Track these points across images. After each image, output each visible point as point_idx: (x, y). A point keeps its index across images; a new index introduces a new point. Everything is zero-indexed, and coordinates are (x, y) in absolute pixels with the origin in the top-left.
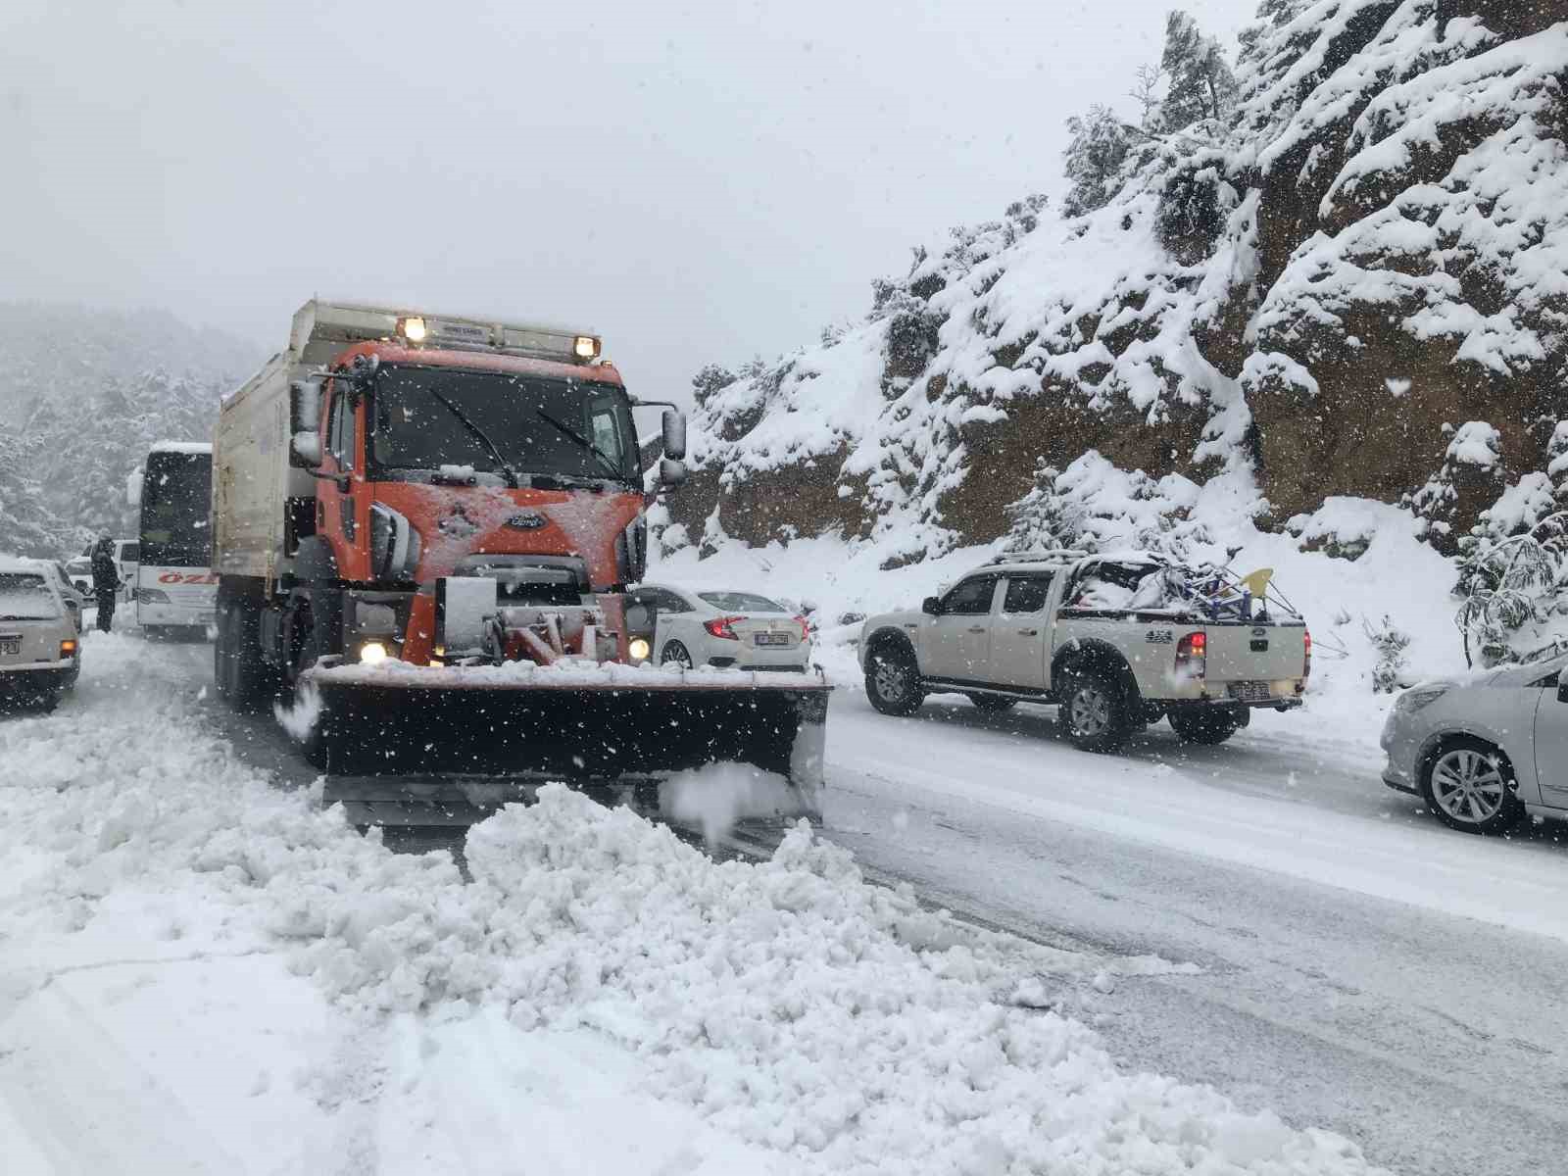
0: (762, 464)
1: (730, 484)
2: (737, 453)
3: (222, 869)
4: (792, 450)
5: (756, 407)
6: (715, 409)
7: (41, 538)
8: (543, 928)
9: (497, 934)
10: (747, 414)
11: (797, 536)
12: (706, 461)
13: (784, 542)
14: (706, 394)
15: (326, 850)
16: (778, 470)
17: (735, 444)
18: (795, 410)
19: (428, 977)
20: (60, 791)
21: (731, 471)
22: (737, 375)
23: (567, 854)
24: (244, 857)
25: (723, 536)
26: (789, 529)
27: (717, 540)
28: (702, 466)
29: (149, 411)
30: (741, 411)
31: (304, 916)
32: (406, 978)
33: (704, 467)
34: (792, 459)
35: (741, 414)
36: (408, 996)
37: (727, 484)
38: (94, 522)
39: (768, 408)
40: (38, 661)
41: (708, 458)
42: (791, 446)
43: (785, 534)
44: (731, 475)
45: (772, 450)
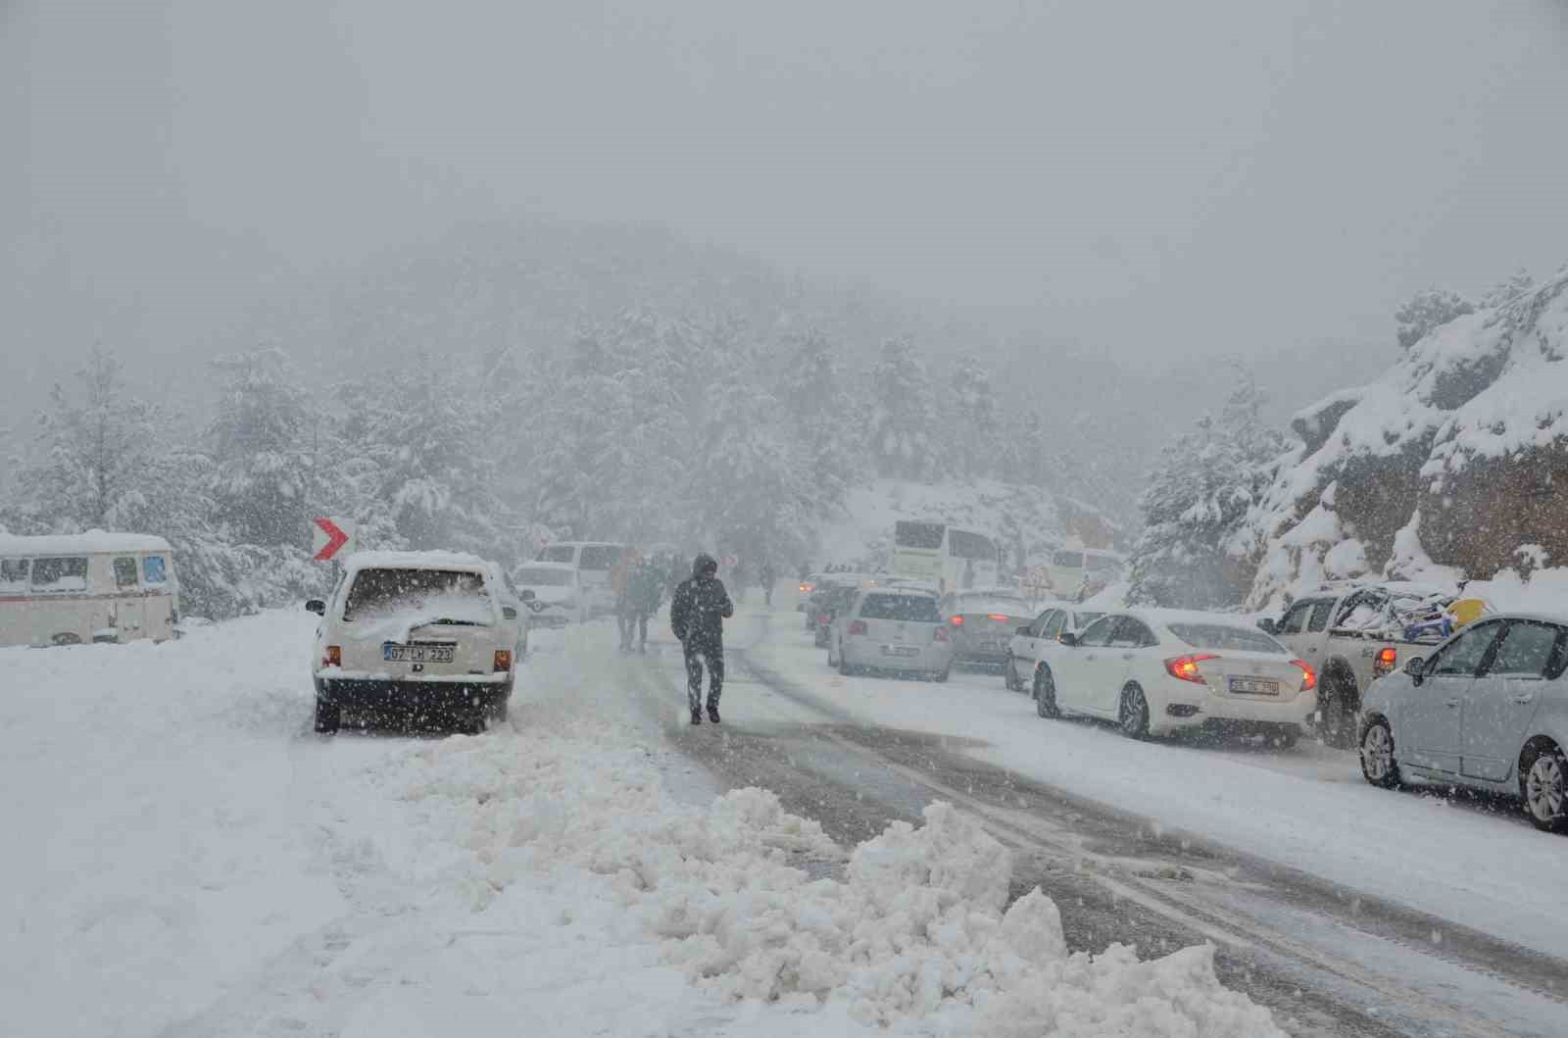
0: (1491, 447)
1: (1440, 478)
2: (1453, 428)
3: (616, 872)
4: (1546, 424)
5: (1493, 353)
6: (1425, 359)
7: (492, 538)
8: (902, 940)
9: (860, 943)
10: (1477, 365)
11: (1547, 564)
12: (1404, 439)
13: (1525, 573)
14: (1416, 336)
15: (718, 864)
16: (1519, 457)
17: (1453, 414)
18: (1558, 358)
19: (781, 970)
20: (481, 802)
21: (1441, 456)
22: (1475, 302)
23: (946, 878)
24: (640, 864)
25: (1423, 559)
26: (1534, 551)
27: (1413, 565)
28: (1395, 449)
29: (631, 366)
30: (1466, 360)
31: (681, 912)
32: (760, 965)
33: (1399, 451)
34: (1545, 438)
35: (1466, 366)
36: (758, 981)
37: (1434, 478)
38: (554, 519)
39: (1514, 355)
40: (472, 672)
41: (1406, 437)
42: (1544, 417)
43: (1526, 560)
44: (1441, 463)
45: (1510, 424)
